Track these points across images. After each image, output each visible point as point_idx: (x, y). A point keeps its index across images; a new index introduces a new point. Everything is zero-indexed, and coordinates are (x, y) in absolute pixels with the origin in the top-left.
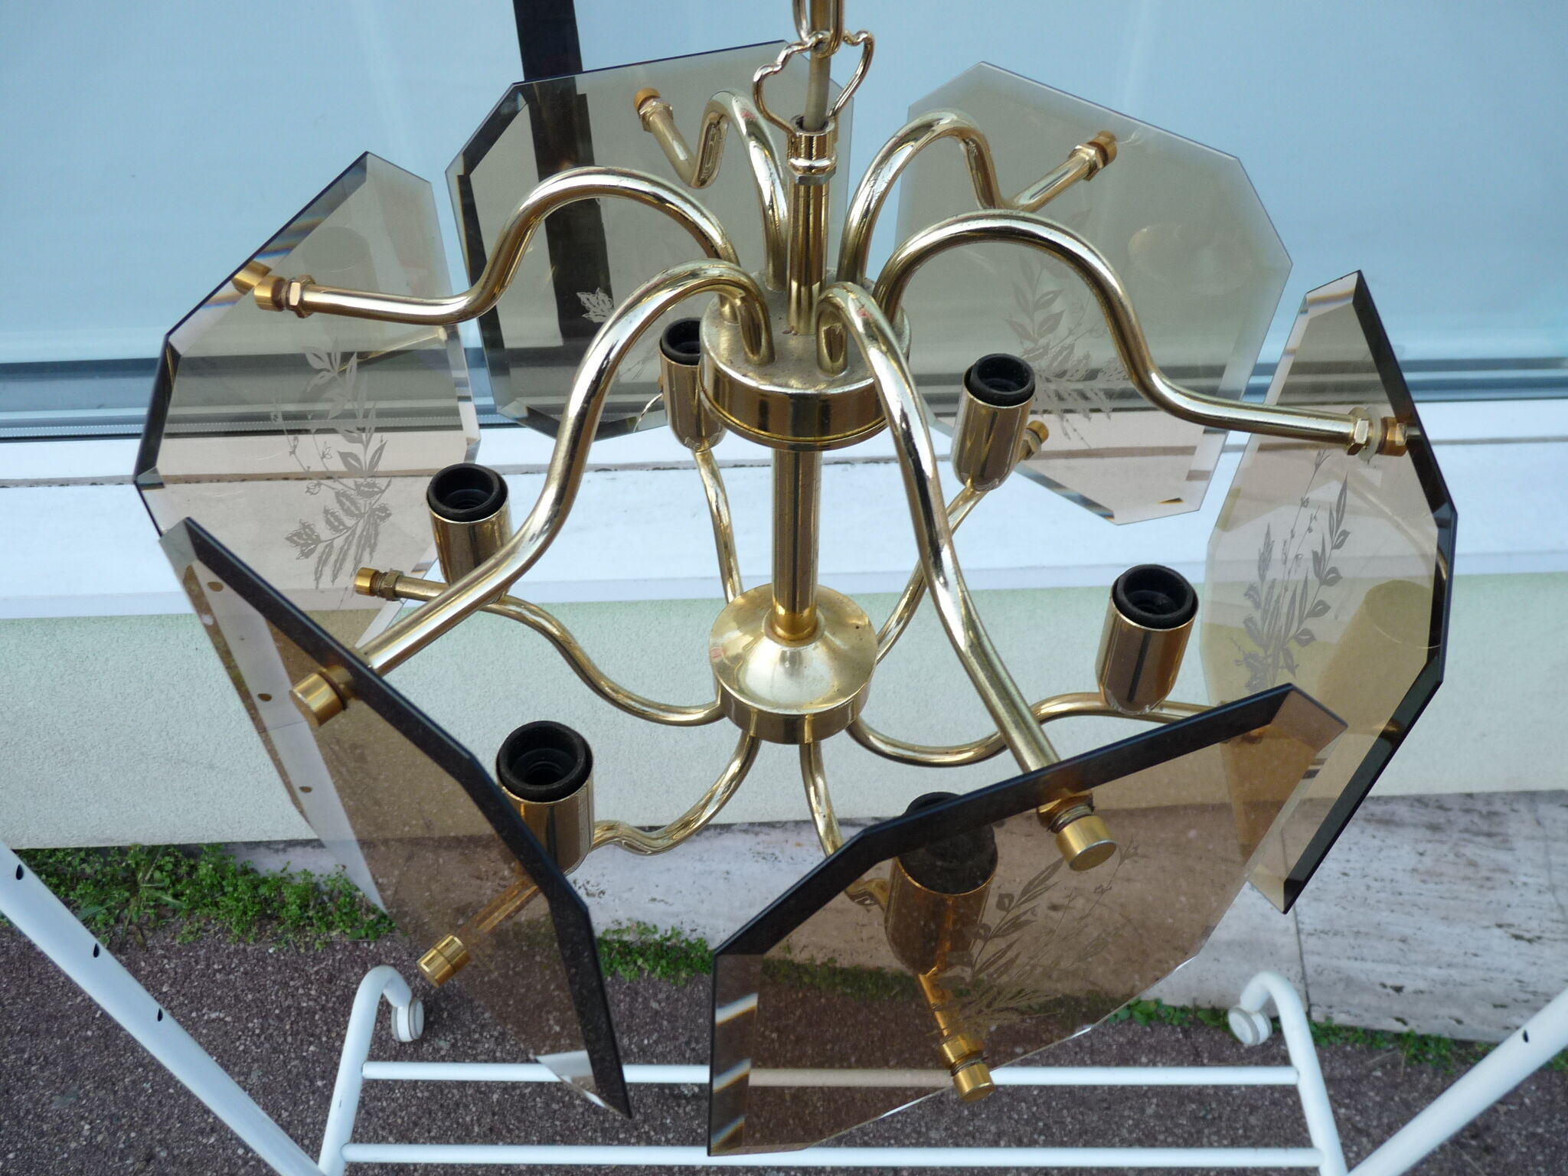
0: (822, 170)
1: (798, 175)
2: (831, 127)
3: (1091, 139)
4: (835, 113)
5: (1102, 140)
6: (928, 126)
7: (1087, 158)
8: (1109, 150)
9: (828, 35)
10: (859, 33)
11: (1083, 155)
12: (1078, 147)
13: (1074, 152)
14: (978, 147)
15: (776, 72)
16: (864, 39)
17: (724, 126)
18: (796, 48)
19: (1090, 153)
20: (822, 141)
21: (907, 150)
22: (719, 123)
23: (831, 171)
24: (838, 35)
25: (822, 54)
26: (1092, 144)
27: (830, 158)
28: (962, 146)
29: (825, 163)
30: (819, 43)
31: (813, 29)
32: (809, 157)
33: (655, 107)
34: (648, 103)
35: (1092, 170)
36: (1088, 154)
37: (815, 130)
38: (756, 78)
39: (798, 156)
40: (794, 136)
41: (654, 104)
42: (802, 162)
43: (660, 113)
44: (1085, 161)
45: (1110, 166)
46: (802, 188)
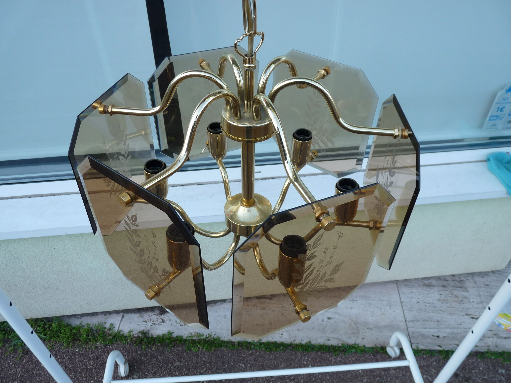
0: (252, 67)
1: (246, 69)
2: (254, 56)
3: (323, 68)
4: (255, 53)
5: (326, 68)
6: (279, 60)
7: (323, 73)
8: (328, 71)
9: (253, 32)
10: (260, 32)
11: (321, 72)
12: (320, 70)
13: (319, 72)
14: (292, 65)
15: (240, 41)
16: (262, 34)
17: (225, 63)
18: (245, 35)
19: (323, 72)
20: (252, 59)
21: (273, 66)
22: (224, 62)
23: (255, 67)
24: (255, 32)
25: (251, 37)
26: (323, 69)
27: (254, 64)
28: (288, 65)
29: (253, 65)
30: (250, 34)
31: (249, 31)
32: (249, 64)
33: (205, 64)
34: (203, 62)
35: (324, 76)
36: (322, 72)
37: (250, 57)
38: (235, 43)
39: (246, 64)
40: (245, 58)
41: (205, 62)
42: (247, 65)
44: (322, 74)
45: (328, 75)
46: (247, 72)
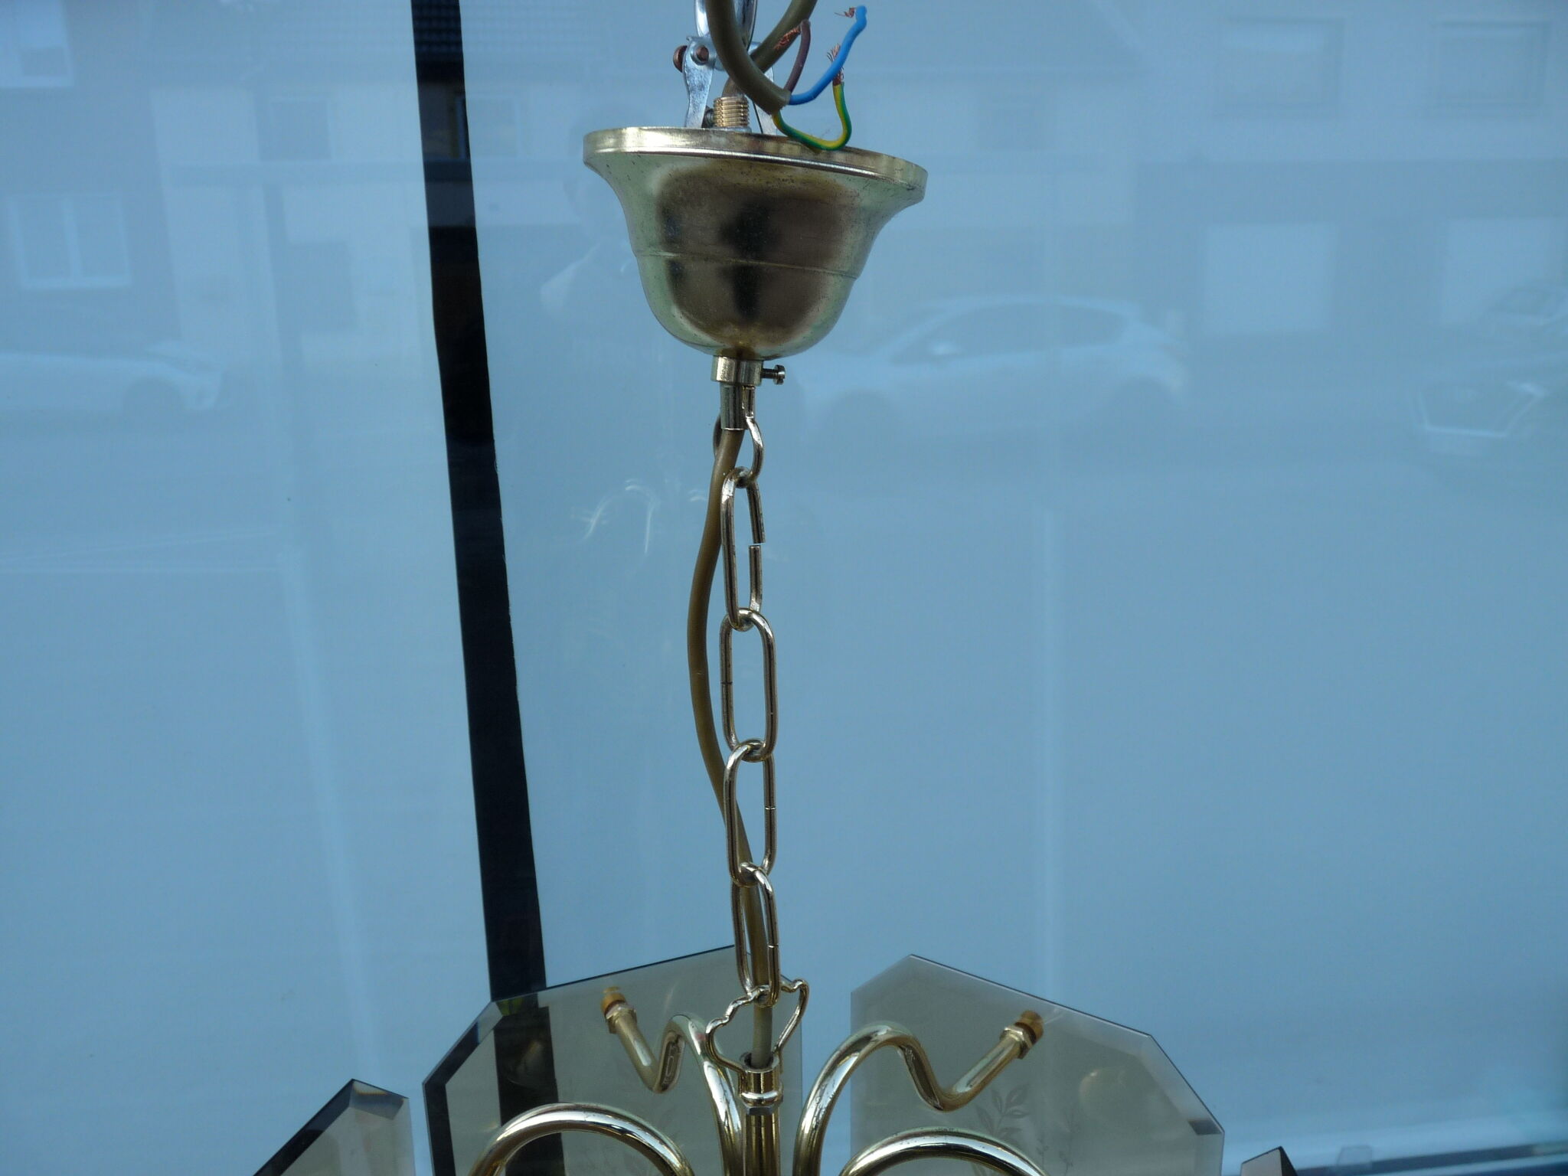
0: (771, 1101)
1: (749, 1106)
2: (776, 1063)
3: (1018, 1019)
4: (779, 1049)
5: (1027, 1021)
6: (867, 1039)
7: (1017, 1039)
8: (1036, 1030)
9: (768, 987)
10: (796, 981)
11: (1013, 1036)
12: (1007, 1029)
13: (1004, 1034)
14: (915, 1053)
15: (725, 1024)
16: (799, 986)
17: (682, 1044)
18: (741, 1002)
19: (1018, 1034)
20: (768, 1077)
21: (848, 1064)
22: (677, 1041)
23: (781, 1099)
24: (776, 987)
25: (764, 1009)
26: (1019, 1025)
27: (777, 1089)
28: (899, 1052)
29: (774, 1094)
30: (762, 995)
31: (756, 984)
32: (758, 1091)
33: (621, 1012)
34: (614, 1008)
35: (1023, 1049)
36: (1017, 1035)
37: (761, 1068)
38: (708, 1031)
39: (748, 1090)
40: (744, 1074)
41: (619, 1009)
42: (751, 1096)
43: (624, 1018)
44: (1016, 1042)
45: (1038, 1043)
46: (753, 1118)
